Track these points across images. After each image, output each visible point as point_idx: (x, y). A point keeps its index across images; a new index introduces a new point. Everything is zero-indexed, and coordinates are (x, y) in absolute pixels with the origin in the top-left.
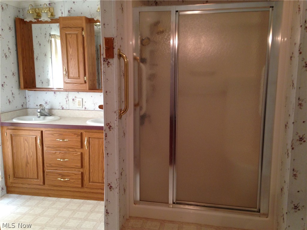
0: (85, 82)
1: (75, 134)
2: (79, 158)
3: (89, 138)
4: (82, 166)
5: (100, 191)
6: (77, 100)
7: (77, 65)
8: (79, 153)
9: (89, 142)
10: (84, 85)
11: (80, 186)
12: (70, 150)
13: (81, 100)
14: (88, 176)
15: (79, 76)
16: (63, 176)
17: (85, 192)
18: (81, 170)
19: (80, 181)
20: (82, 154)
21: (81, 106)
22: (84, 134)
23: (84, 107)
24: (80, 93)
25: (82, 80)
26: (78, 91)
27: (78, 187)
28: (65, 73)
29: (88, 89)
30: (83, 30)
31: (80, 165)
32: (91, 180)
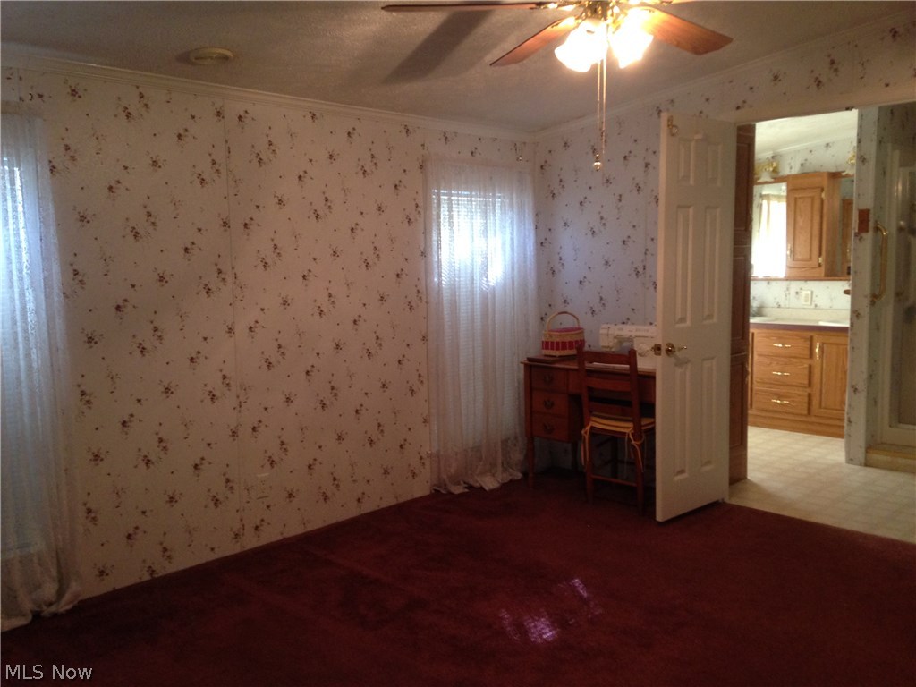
0: (820, 265)
1: (802, 338)
2: (806, 372)
3: (823, 343)
4: (810, 384)
5: (837, 423)
6: (804, 293)
7: (809, 241)
8: (806, 366)
9: (822, 349)
10: (818, 270)
11: (806, 412)
12: (794, 360)
13: (809, 292)
14: (818, 398)
15: (811, 257)
16: (780, 397)
17: (812, 423)
18: (808, 390)
19: (806, 405)
20: (810, 367)
21: (809, 303)
22: (816, 337)
23: (813, 304)
24: (808, 282)
25: (814, 263)
26: (806, 279)
27: (801, 415)
28: (788, 253)
29: (823, 274)
30: (822, 190)
31: (806, 382)
32: (823, 405)
